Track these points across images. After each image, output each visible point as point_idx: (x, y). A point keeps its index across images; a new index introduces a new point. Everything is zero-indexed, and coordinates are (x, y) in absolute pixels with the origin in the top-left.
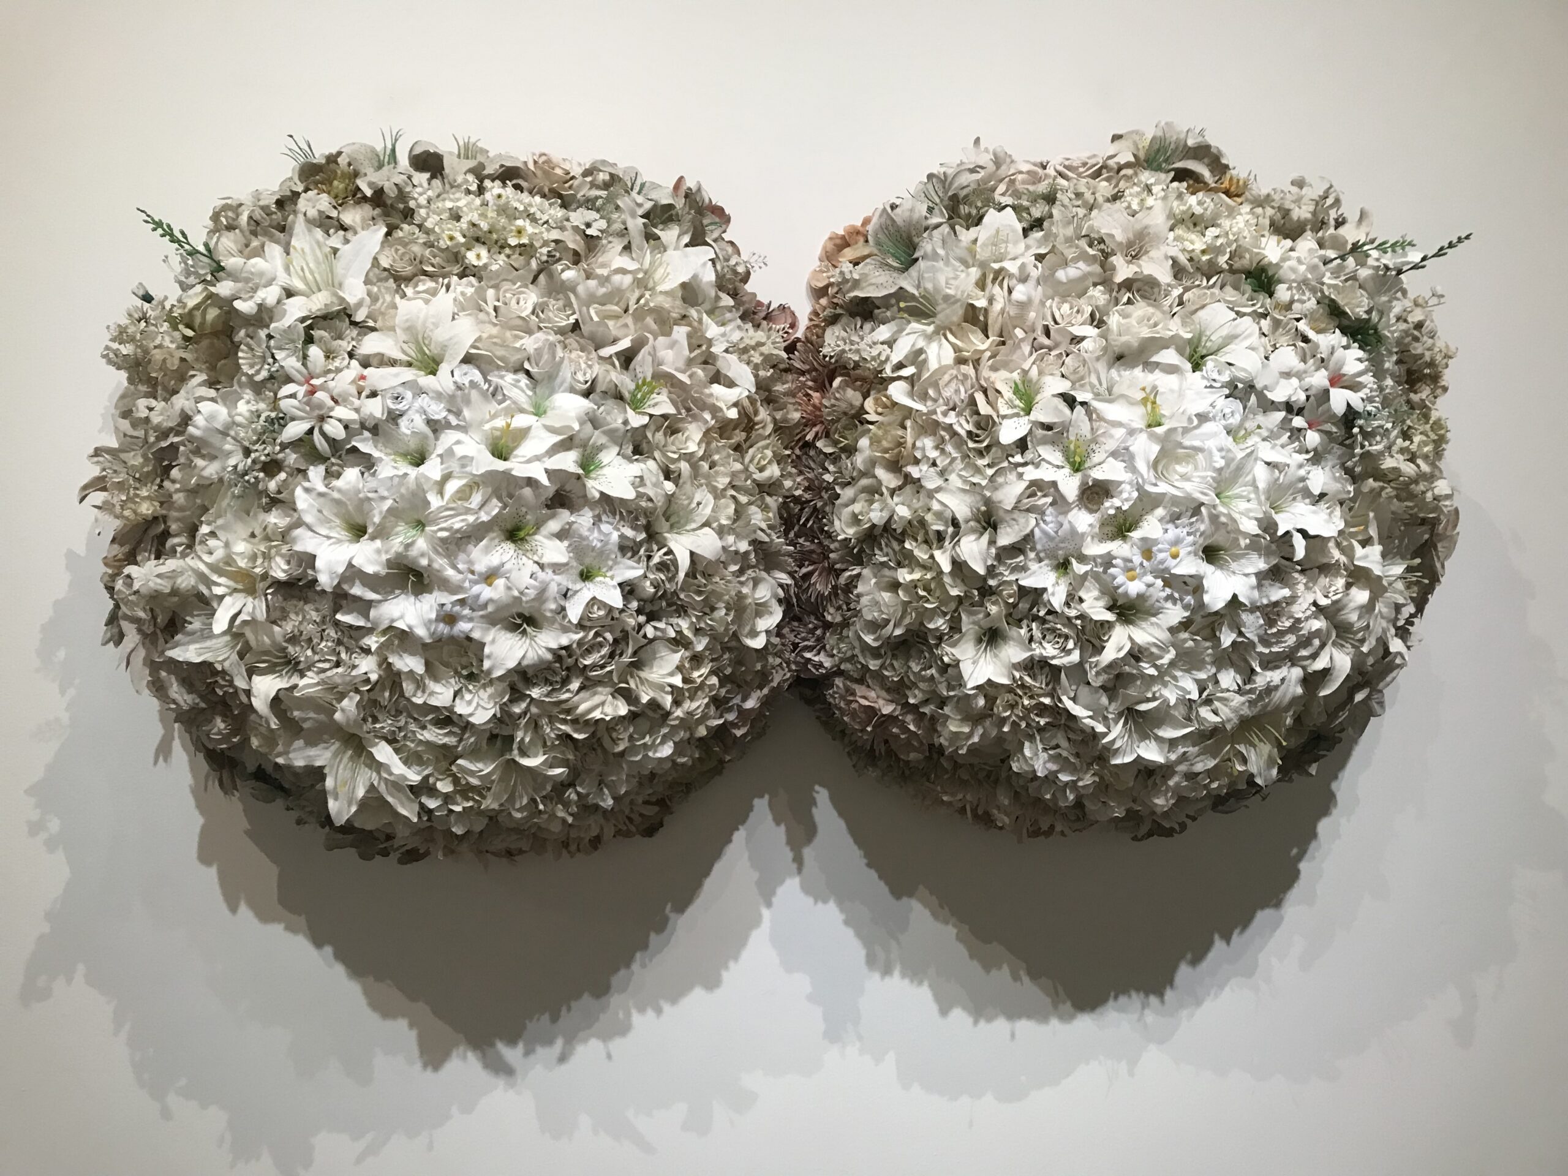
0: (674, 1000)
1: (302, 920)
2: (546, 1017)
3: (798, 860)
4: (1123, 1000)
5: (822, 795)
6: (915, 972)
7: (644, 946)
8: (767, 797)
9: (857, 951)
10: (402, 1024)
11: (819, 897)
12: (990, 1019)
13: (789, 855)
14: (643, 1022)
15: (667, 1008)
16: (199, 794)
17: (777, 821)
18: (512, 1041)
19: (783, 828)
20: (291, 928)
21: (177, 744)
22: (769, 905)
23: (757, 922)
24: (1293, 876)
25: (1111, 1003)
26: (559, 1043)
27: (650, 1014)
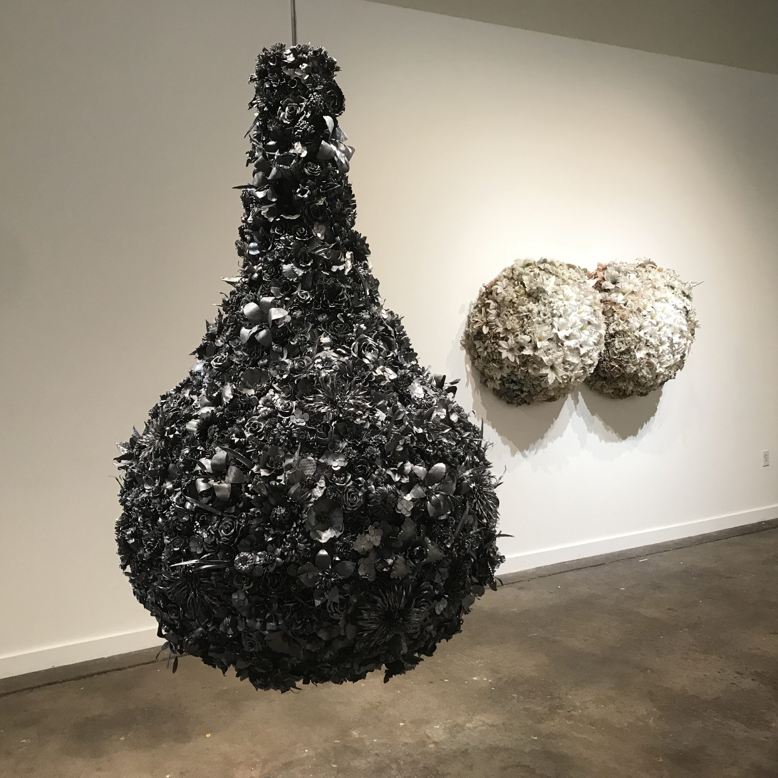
2: (533, 444)
5: (580, 393)
7: (550, 427)
8: (571, 394)
9: (585, 427)
10: (507, 446)
11: (579, 416)
12: (608, 442)
13: (574, 406)
15: (554, 441)
16: (473, 394)
18: (527, 450)
19: (573, 400)
21: (469, 383)
22: (571, 418)
25: (628, 438)
26: (535, 450)
27: (551, 443)
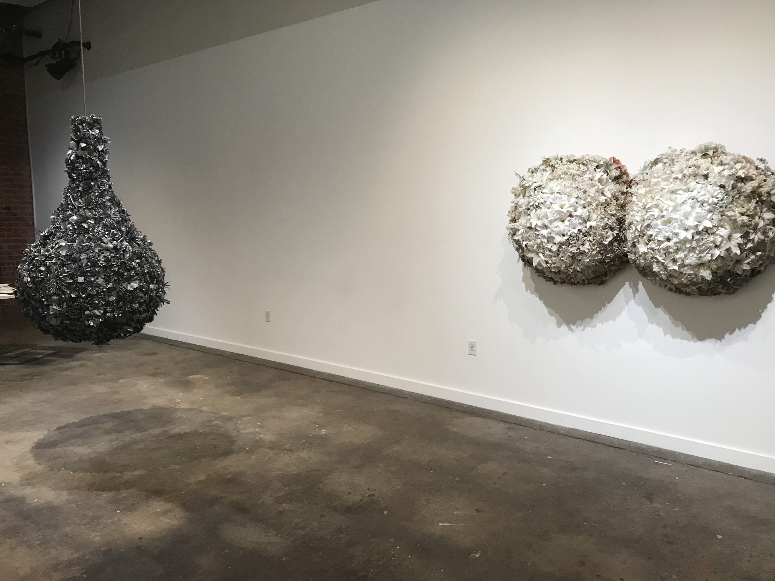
0: (606, 322)
1: (538, 294)
2: (580, 321)
3: (634, 296)
4: (710, 340)
5: (640, 283)
6: (659, 325)
7: (601, 310)
8: (628, 282)
9: (646, 318)
10: (554, 318)
11: (638, 305)
12: (676, 338)
13: (632, 295)
14: (599, 325)
15: (604, 323)
17: (630, 287)
18: (573, 325)
19: (631, 289)
20: (536, 296)
22: (627, 305)
23: (625, 308)
24: (760, 317)
25: (707, 340)
26: (583, 327)
27: (601, 324)
